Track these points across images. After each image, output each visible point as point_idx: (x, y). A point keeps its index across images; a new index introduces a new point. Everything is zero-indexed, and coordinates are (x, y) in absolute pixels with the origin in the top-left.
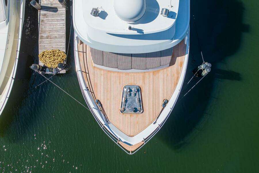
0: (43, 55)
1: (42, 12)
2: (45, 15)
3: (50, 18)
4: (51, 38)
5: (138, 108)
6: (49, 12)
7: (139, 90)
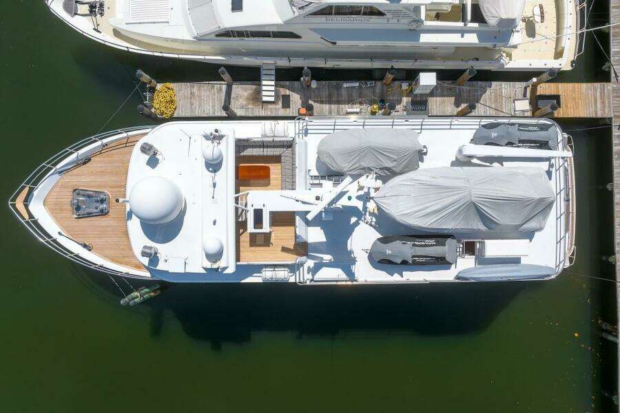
0: (169, 89)
1: (224, 87)
2: (221, 90)
3: (216, 96)
4: (191, 98)
5: (81, 212)
6: (224, 94)
7: (103, 213)
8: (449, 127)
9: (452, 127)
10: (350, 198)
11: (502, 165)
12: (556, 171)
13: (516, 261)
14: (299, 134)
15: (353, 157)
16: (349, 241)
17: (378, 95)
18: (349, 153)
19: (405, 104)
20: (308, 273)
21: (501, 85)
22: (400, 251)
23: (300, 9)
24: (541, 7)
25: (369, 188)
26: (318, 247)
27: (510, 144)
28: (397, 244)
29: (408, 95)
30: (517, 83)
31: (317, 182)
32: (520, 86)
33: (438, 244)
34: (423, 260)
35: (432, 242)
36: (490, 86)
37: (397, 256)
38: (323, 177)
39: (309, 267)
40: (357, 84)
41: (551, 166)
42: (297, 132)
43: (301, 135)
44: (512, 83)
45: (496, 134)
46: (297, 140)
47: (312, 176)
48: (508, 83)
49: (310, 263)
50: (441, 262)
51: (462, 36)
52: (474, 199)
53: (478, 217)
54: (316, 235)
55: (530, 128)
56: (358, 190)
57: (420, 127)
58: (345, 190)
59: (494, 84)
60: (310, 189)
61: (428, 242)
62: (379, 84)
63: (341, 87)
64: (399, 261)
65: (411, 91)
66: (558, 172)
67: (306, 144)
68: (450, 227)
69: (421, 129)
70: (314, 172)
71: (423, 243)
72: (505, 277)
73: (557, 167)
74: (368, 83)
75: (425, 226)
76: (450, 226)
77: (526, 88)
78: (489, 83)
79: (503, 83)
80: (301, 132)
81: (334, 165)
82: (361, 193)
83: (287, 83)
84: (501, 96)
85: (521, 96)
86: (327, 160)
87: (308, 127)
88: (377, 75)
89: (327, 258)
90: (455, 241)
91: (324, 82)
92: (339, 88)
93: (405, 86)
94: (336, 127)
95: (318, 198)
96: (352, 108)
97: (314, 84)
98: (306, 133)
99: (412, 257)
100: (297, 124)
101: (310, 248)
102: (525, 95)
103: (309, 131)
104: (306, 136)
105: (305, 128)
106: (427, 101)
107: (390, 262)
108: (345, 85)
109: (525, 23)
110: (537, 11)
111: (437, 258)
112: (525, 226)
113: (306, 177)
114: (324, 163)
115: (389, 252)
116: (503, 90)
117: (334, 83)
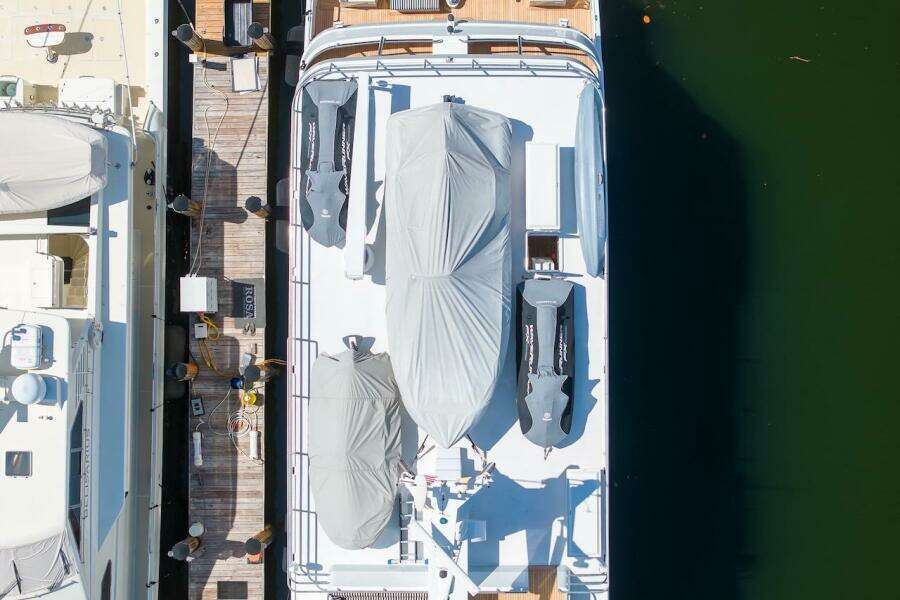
8: (305, 287)
9: (305, 280)
10: (444, 521)
11: (380, 183)
12: (393, 76)
13: (567, 157)
14: (316, 582)
15: (366, 483)
16: (526, 486)
17: (220, 390)
18: (359, 492)
19: (240, 331)
20: (586, 566)
21: (199, 119)
22: (546, 398)
23: (67, 572)
24: (31, 30)
25: (428, 489)
26: (538, 546)
27: (343, 186)
28: (531, 401)
29: (220, 325)
30: (196, 84)
31: (411, 548)
32: (201, 79)
33: (533, 320)
34: (564, 347)
35: (529, 330)
36: (201, 141)
37: (554, 403)
38: (403, 536)
39: (575, 564)
40: (197, 436)
41: (383, 86)
42: (314, 587)
43: (320, 579)
44: (195, 96)
45: (325, 211)
46: (333, 588)
47: (402, 558)
48: (195, 103)
49: (567, 561)
50: (569, 314)
51: (114, 234)
52: (447, 272)
53: (481, 252)
54: (514, 550)
55: (312, 137)
56: (431, 507)
57: (305, 344)
58: (430, 532)
59: (196, 134)
60: (427, 562)
61: (529, 339)
62: (196, 388)
63: (203, 471)
64: (564, 398)
65: (210, 315)
66: (394, 73)
67: (337, 568)
68: (500, 303)
69: (309, 341)
70: (394, 551)
71: (532, 348)
72: (597, 190)
73: (386, 73)
74: (196, 413)
75: (498, 353)
76: (496, 305)
77: (206, 64)
78: (195, 146)
79: (196, 114)
80: (313, 578)
81: (380, 518)
82: (434, 501)
83: (192, 586)
84: (223, 120)
85: (223, 76)
86: (372, 532)
87: (304, 562)
88: (178, 392)
89: (557, 528)
90: (528, 283)
91: (191, 507)
92: (204, 475)
93: (201, 331)
94: (305, 508)
95: (444, 574)
96: (247, 447)
97: (196, 530)
98: (317, 567)
99: (558, 373)
100: (299, 587)
101: (539, 562)
102: (222, 67)
103: (312, 560)
104: (319, 567)
105: (305, 569)
106: (234, 283)
107: (569, 411)
108: (199, 462)
109: (60, 56)
110: (38, 39)
111: (560, 322)
112: (500, 156)
113: (403, 570)
114: (377, 538)
115: (547, 417)
116: (210, 114)
117: (192, 485)
